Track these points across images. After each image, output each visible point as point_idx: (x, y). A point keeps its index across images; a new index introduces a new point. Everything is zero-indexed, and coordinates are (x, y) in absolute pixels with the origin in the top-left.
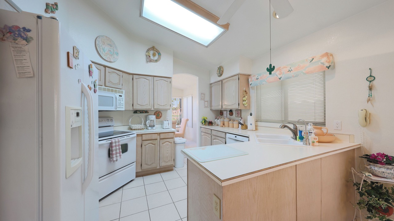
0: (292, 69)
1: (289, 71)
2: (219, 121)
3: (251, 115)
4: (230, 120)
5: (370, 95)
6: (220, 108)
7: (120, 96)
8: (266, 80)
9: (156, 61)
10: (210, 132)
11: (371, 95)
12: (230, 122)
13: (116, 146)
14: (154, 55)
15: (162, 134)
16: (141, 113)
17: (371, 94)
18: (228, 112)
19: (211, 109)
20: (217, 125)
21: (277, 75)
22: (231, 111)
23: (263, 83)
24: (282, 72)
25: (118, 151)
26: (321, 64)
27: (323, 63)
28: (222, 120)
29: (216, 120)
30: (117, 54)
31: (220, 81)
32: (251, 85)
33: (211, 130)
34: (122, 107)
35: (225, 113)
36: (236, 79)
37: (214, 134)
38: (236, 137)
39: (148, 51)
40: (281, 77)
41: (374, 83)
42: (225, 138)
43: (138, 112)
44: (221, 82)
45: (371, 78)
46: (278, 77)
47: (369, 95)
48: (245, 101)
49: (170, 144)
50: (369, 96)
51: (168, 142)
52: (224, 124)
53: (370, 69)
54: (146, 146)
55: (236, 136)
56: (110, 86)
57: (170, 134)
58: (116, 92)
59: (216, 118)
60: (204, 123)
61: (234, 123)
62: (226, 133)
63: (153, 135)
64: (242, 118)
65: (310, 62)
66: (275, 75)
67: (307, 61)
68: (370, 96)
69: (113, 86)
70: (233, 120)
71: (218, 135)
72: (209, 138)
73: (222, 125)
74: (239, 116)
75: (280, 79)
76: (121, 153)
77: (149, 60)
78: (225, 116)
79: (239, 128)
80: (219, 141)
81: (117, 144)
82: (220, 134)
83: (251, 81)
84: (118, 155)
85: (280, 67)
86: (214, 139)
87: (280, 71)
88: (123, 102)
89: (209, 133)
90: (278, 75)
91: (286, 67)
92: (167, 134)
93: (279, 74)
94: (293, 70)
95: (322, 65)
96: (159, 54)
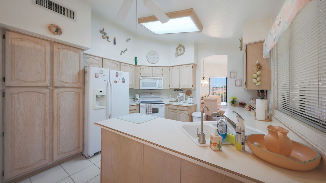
7: (160, 81)
9: (182, 54)
13: (149, 108)
14: (180, 50)
15: (180, 107)
16: (178, 91)
19: (244, 89)
25: (149, 111)
30: (158, 58)
34: (161, 87)
39: (177, 48)
43: (176, 90)
48: (256, 79)
49: (185, 115)
51: (183, 113)
54: (171, 113)
56: (155, 76)
57: (185, 107)
58: (157, 79)
63: (174, 106)
69: (157, 76)
76: (151, 113)
77: (177, 55)
81: (149, 107)
84: (149, 113)
88: (162, 85)
92: (183, 107)
96: (184, 48)
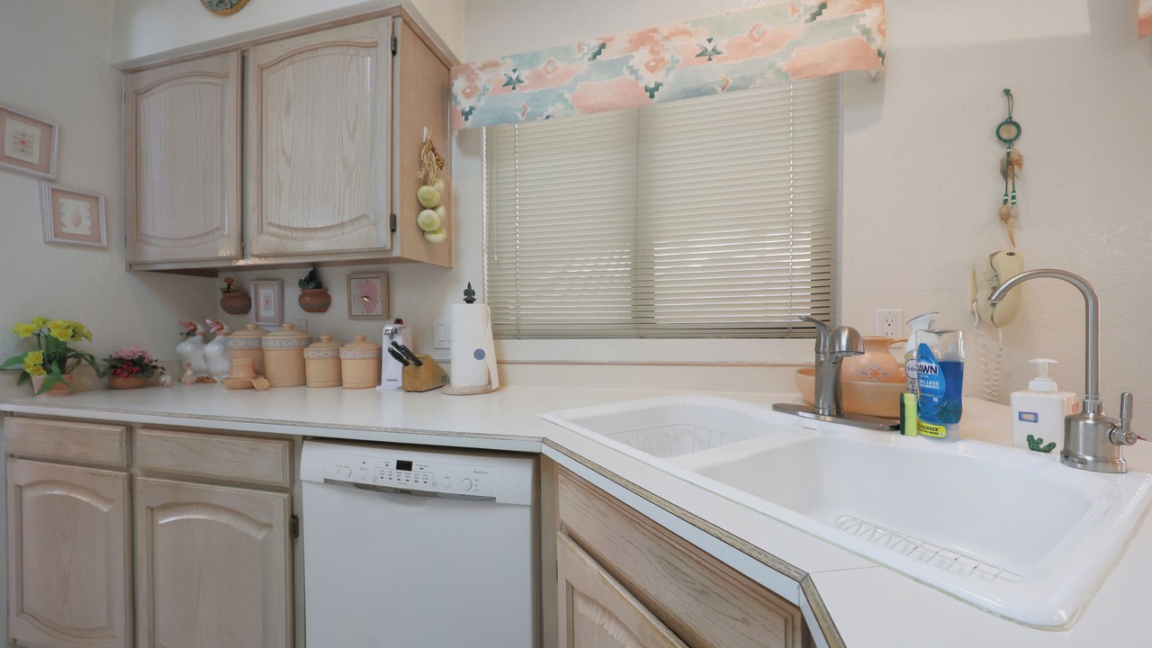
0: (720, 43)
1: (701, 54)
2: (213, 348)
3: (470, 301)
4: (310, 341)
5: (1009, 198)
6: (223, 253)
8: (567, 96)
10: (110, 448)
11: (1013, 197)
12: (310, 353)
17: (1014, 191)
18: (293, 293)
19: (130, 267)
20: (201, 380)
21: (633, 71)
22: (314, 282)
23: (550, 110)
24: (667, 57)
26: (862, 33)
27: (866, 32)
28: (241, 343)
29: (186, 348)
31: (224, 52)
32: (466, 115)
33: (129, 428)
35: (265, 297)
36: (375, 45)
37: (164, 461)
38: (404, 466)
40: (657, 87)
41: (1020, 147)
42: (290, 488)
44: (234, 59)
45: (1008, 131)
46: (642, 84)
47: (1006, 195)
48: (434, 208)
50: (1006, 201)
52: (260, 370)
53: (1007, 92)
55: (405, 456)
59: (191, 333)
60: (39, 378)
61: (345, 354)
62: (293, 444)
64: (399, 321)
65: (808, 17)
66: (625, 71)
67: (794, 11)
68: (1010, 201)
70: (330, 340)
71: (207, 469)
72: (104, 508)
73: (243, 374)
74: (378, 310)
75: (652, 96)
78: (263, 313)
79: (379, 381)
80: (223, 519)
82: (224, 458)
83: (468, 96)
85: (655, 31)
86: (167, 507)
87: (652, 52)
89: (98, 456)
90: (643, 72)
91: (687, 33)
93: (647, 65)
94: (726, 52)
95: (865, 39)
